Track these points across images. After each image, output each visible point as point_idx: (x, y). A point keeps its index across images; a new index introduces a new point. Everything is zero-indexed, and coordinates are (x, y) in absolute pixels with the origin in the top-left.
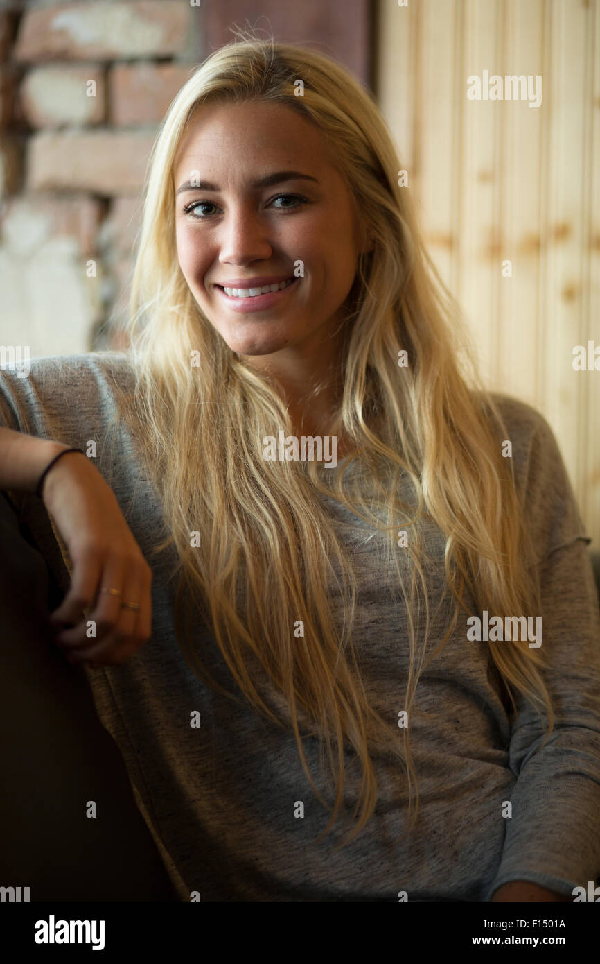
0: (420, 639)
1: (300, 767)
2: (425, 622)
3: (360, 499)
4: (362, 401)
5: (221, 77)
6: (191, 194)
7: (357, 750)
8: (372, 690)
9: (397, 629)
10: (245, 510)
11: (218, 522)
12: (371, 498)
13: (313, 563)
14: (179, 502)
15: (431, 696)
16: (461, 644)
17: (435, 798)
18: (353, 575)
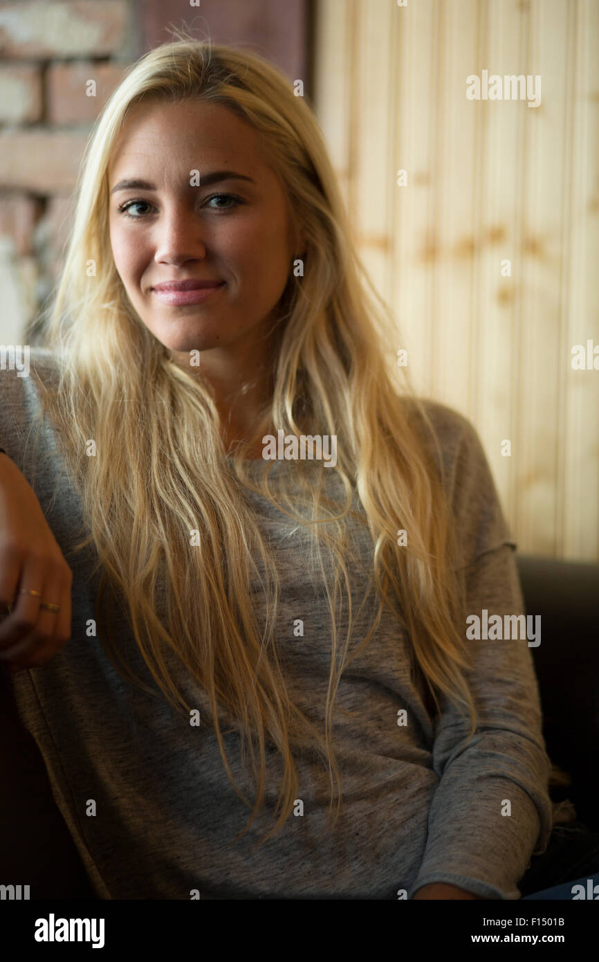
0: (343, 636)
1: (222, 766)
2: (348, 620)
3: (285, 497)
4: (292, 400)
5: (158, 76)
6: (125, 193)
7: (278, 746)
8: (295, 687)
9: (320, 626)
10: (167, 508)
11: (138, 520)
12: (297, 495)
13: (236, 561)
14: (99, 502)
15: (352, 695)
16: (384, 643)
17: (358, 797)
18: (276, 571)
